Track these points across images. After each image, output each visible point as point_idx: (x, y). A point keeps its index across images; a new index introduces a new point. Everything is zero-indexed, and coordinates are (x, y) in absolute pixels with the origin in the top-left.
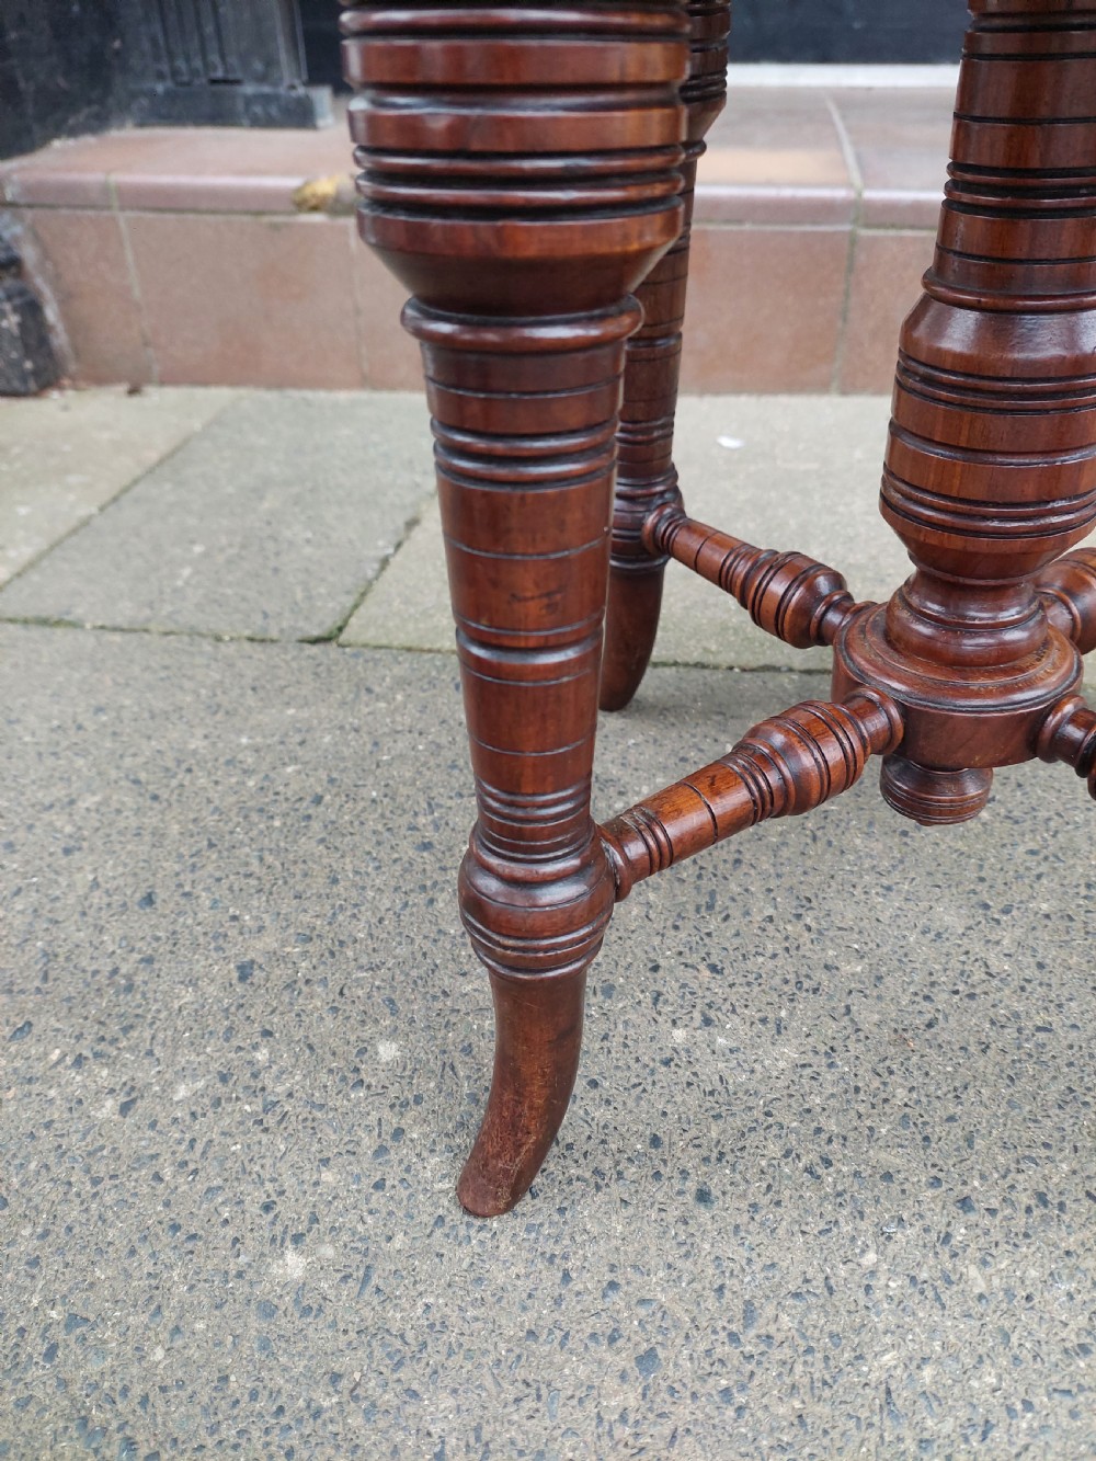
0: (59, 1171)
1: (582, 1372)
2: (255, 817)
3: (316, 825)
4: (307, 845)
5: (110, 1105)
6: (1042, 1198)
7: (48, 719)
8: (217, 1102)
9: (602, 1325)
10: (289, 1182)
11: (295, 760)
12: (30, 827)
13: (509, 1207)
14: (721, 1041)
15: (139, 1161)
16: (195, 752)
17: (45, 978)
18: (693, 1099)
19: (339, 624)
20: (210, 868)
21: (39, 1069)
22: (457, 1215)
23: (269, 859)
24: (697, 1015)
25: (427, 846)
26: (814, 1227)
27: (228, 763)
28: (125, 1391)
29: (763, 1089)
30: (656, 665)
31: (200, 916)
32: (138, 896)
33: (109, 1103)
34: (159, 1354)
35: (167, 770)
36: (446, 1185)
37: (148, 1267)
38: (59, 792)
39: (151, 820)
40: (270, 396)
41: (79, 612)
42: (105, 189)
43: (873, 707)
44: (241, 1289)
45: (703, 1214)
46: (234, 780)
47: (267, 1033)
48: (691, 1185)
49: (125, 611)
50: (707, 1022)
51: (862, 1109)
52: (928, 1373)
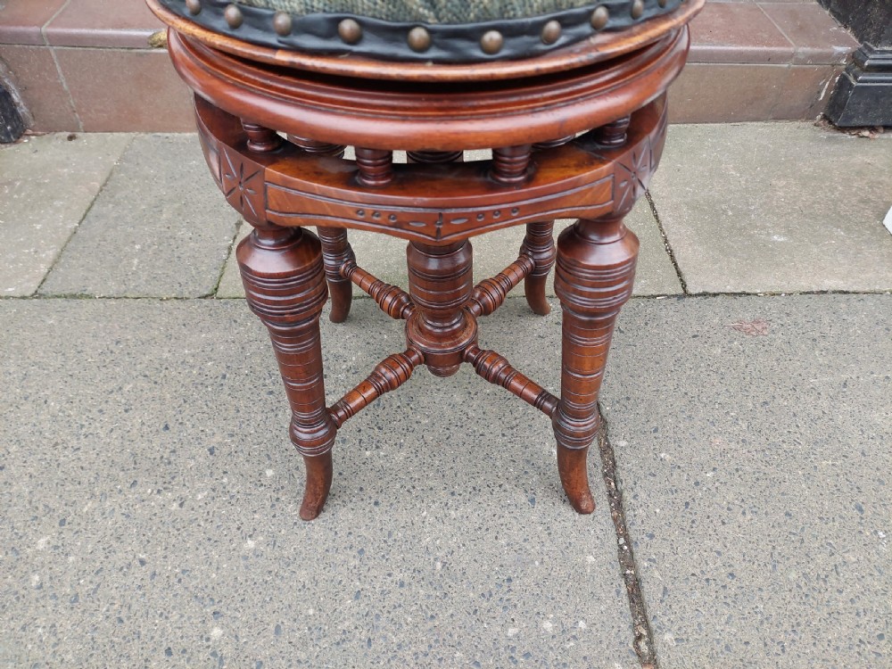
0: (165, 529)
1: (342, 557)
2: (200, 387)
3: (226, 388)
4: (224, 397)
5: (175, 506)
6: (474, 488)
7: (94, 349)
8: (213, 498)
9: (348, 545)
10: (243, 520)
11: (210, 359)
12: (107, 402)
13: (316, 516)
14: (382, 453)
15: (191, 522)
16: (167, 360)
17: (135, 463)
18: (372, 474)
19: (215, 286)
20: (187, 411)
21: (145, 496)
22: (301, 522)
23: (210, 405)
24: (374, 446)
25: (271, 393)
26: (409, 506)
27: (182, 363)
28: (206, 587)
29: (395, 467)
30: (355, 298)
31: (189, 432)
32: (162, 427)
33: (175, 504)
34: (214, 575)
35: (157, 369)
36: (295, 513)
37: (204, 552)
38: (113, 385)
39: (157, 393)
40: (148, 136)
41: (90, 289)
42: (40, 35)
43: (414, 353)
44: (236, 554)
45: (376, 509)
46: (187, 371)
47: (225, 473)
48: (373, 501)
49: (113, 287)
50: (377, 447)
51: (425, 469)
52: (438, 541)
